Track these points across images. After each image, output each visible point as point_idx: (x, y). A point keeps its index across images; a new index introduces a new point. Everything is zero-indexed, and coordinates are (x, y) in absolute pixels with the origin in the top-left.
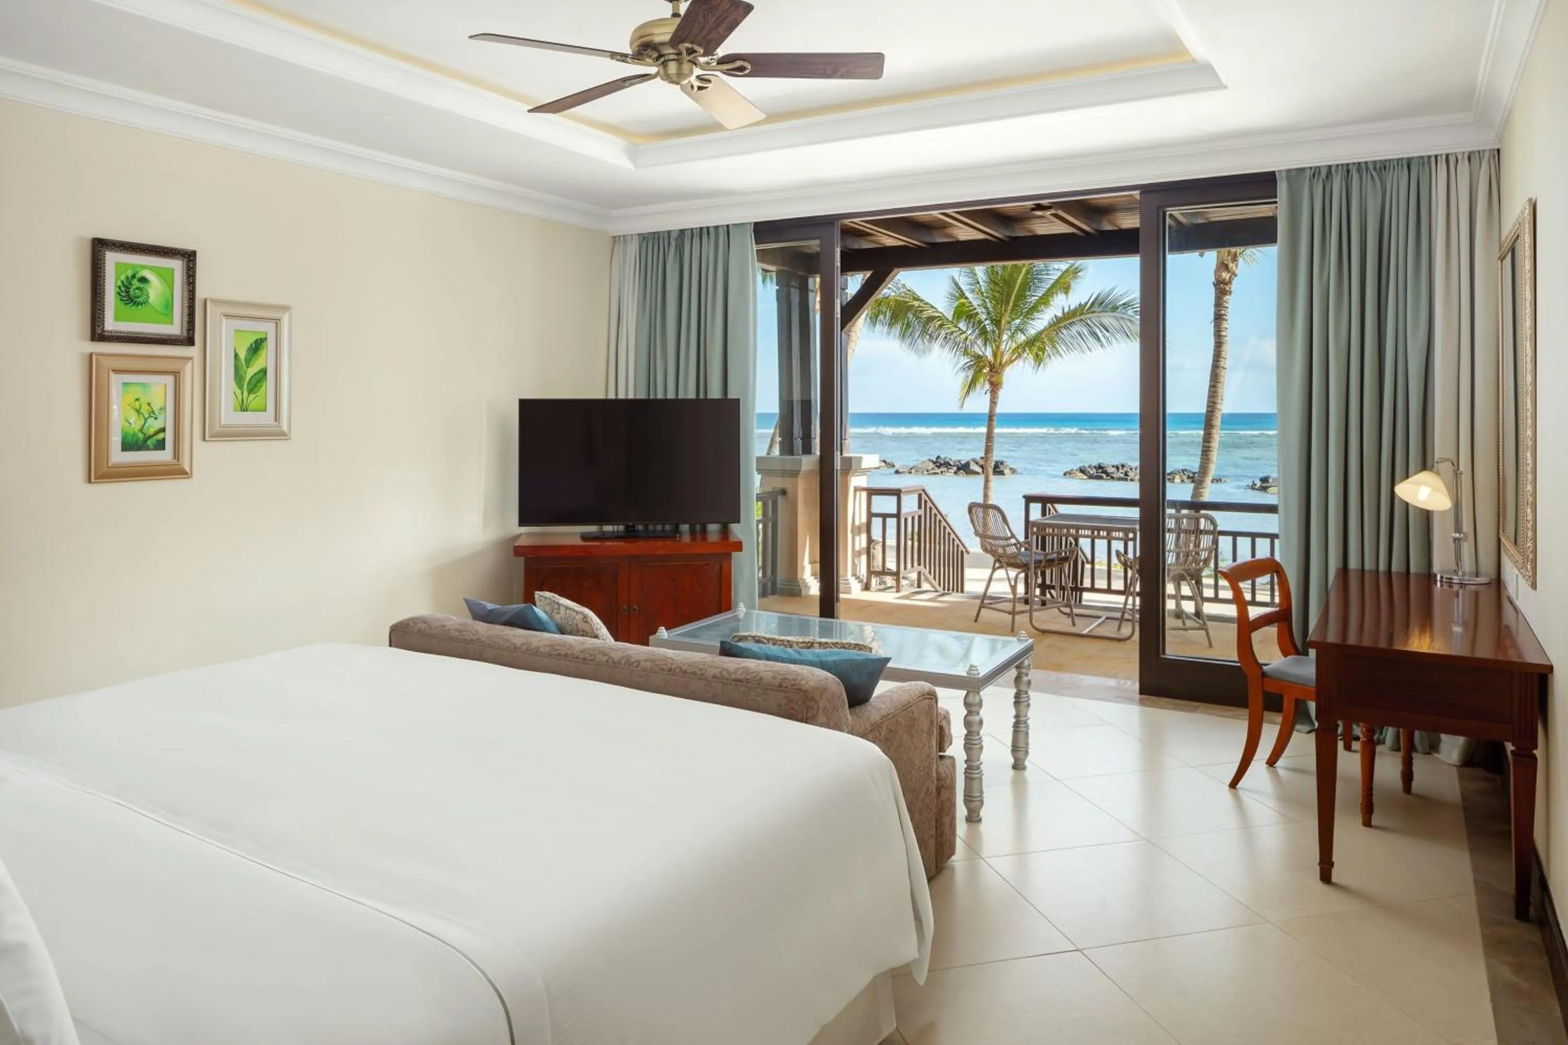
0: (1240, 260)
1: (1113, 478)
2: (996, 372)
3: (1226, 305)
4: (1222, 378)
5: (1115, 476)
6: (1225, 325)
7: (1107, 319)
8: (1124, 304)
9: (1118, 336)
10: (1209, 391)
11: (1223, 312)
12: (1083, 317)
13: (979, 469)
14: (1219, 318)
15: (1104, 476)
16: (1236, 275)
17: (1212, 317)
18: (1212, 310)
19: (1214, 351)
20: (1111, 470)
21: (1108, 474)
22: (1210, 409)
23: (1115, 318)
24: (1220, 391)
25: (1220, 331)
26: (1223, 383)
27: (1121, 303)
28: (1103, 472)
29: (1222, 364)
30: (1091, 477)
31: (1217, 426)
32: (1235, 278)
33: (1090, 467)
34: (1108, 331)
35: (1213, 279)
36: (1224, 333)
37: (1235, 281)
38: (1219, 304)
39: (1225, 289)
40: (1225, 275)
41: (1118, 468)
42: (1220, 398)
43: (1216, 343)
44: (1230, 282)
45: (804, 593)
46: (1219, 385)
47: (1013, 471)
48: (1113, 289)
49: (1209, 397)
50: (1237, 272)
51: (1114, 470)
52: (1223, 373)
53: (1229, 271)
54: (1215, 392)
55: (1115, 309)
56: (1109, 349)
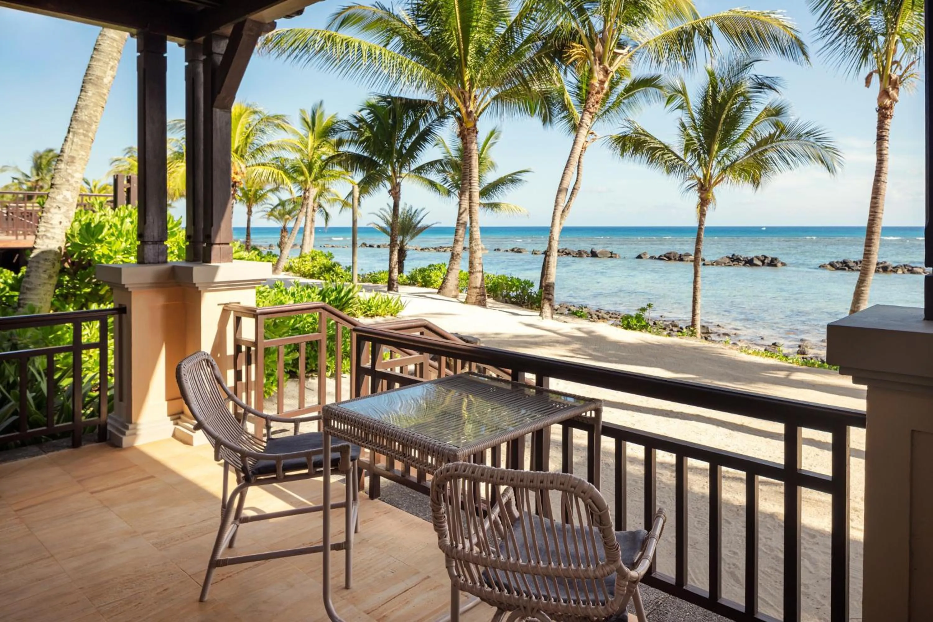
0: (901, 87)
1: (853, 270)
2: (705, 190)
3: (888, 127)
4: (882, 191)
5: (854, 268)
6: (886, 144)
7: (794, 146)
8: (807, 133)
9: (803, 159)
10: (872, 202)
11: (884, 134)
12: (774, 145)
13: (759, 263)
14: (881, 138)
15: (847, 268)
16: (897, 101)
17: (875, 138)
18: (875, 132)
19: (877, 167)
20: (851, 264)
21: (849, 268)
22: (872, 218)
23: (799, 144)
24: (880, 201)
25: (881, 150)
26: (884, 196)
27: (804, 132)
28: (846, 266)
29: (883, 178)
30: (837, 269)
31: (878, 233)
32: (897, 104)
33: (837, 262)
34: (794, 156)
35: (876, 106)
36: (885, 152)
37: (896, 107)
38: (881, 127)
39: (886, 114)
40: (888, 102)
41: (857, 263)
42: (880, 208)
43: (878, 160)
44: (891, 107)
45: (126, 441)
46: (880, 197)
47: (784, 264)
48: (797, 121)
49: (872, 207)
50: (897, 98)
51: (854, 264)
52: (883, 186)
53: (890, 98)
54: (876, 203)
55: (799, 137)
56: (796, 171)
